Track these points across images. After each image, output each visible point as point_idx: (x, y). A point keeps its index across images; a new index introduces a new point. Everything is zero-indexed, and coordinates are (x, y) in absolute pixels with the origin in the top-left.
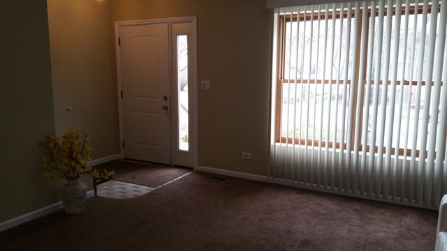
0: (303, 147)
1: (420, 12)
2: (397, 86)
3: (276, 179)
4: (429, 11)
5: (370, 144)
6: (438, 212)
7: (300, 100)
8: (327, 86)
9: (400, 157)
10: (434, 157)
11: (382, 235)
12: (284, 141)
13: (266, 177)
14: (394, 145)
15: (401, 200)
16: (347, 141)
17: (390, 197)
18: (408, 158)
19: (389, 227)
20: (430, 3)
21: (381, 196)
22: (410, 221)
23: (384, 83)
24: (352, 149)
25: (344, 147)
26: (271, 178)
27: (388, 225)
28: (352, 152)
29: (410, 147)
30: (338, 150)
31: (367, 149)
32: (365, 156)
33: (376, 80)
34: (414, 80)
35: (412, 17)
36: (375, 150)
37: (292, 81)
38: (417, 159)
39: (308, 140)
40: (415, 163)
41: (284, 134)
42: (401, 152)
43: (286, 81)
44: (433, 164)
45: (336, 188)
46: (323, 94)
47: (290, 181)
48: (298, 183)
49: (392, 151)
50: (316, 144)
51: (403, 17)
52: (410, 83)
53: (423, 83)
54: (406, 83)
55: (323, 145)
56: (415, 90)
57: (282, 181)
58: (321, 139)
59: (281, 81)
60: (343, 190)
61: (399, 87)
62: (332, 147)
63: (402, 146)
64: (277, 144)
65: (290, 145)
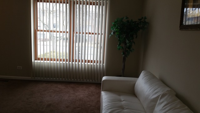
0: (48, 62)
1: (94, 4)
2: (86, 34)
3: (35, 78)
4: (97, 5)
5: (77, 58)
6: (101, 83)
7: (49, 39)
8: (58, 34)
9: (89, 64)
10: (100, 63)
11: (82, 96)
12: (39, 59)
13: (31, 78)
14: (86, 59)
15: (89, 81)
16: (68, 58)
17: (85, 80)
18: (92, 64)
19: (85, 92)
20: (97, 1)
21: (79, 80)
22: (92, 89)
23: (81, 33)
24: (70, 61)
25: (67, 61)
26: (33, 78)
27: (84, 92)
28: (70, 63)
29: (92, 59)
30: (64, 62)
31: (76, 61)
32: (72, 64)
33: (81, 32)
34: (92, 32)
35: (91, 6)
36: (79, 61)
37: (42, 31)
38: (95, 64)
39: (50, 59)
40: (94, 65)
41: (39, 56)
42: (89, 61)
43: (39, 31)
44: (100, 65)
45: (64, 79)
46: (60, 37)
47: (43, 78)
48: (47, 79)
49: (85, 61)
50: (54, 60)
51: (88, 6)
52: (91, 34)
53: (96, 34)
54: (90, 33)
55: (58, 60)
56: (93, 36)
57: (39, 79)
58: (57, 58)
59: (36, 30)
60: (67, 79)
61: (87, 35)
62: (64, 61)
63: (89, 59)
64: (35, 61)
65: (42, 61)
